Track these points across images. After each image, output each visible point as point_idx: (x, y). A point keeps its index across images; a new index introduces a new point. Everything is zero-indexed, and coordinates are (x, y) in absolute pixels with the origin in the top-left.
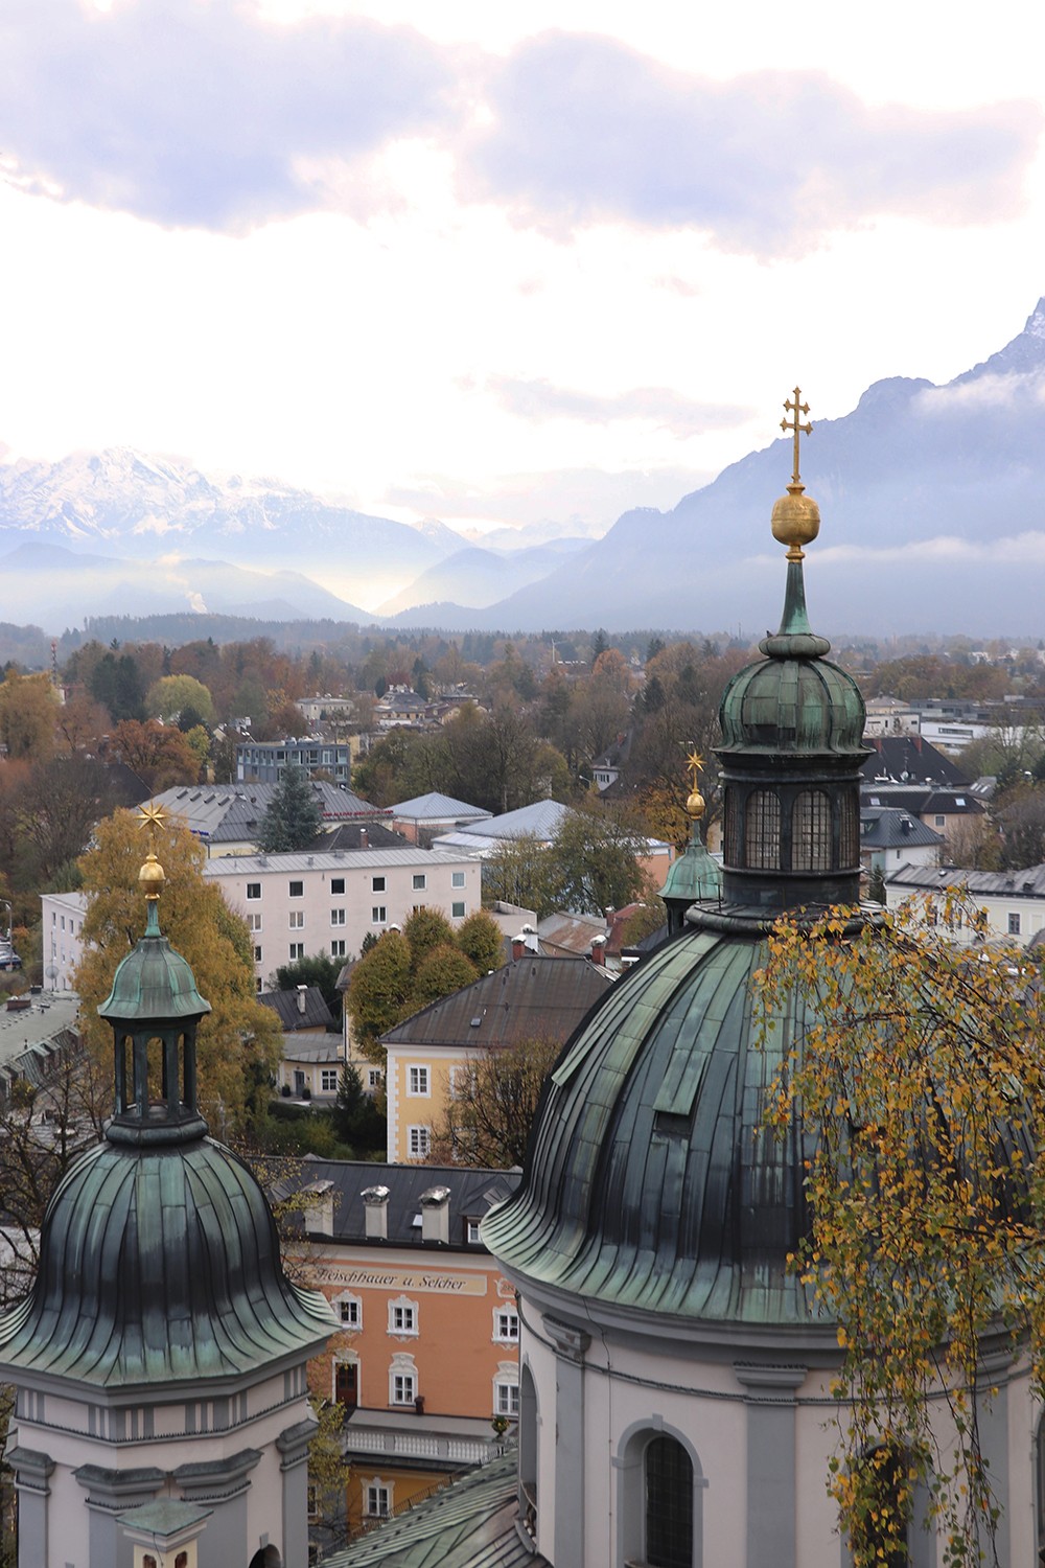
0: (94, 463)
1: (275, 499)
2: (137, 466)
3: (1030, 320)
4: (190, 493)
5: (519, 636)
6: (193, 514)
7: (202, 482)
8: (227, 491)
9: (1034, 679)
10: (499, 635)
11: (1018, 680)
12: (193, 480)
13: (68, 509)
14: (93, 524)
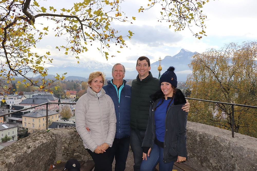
0: (91, 62)
1: (108, 66)
2: (95, 62)
3: (180, 51)
4: (100, 65)
5: (131, 79)
6: (100, 67)
7: (101, 64)
8: (103, 65)
9: (180, 85)
10: (129, 79)
11: (179, 85)
12: (100, 64)
13: (88, 66)
14: (91, 68)
